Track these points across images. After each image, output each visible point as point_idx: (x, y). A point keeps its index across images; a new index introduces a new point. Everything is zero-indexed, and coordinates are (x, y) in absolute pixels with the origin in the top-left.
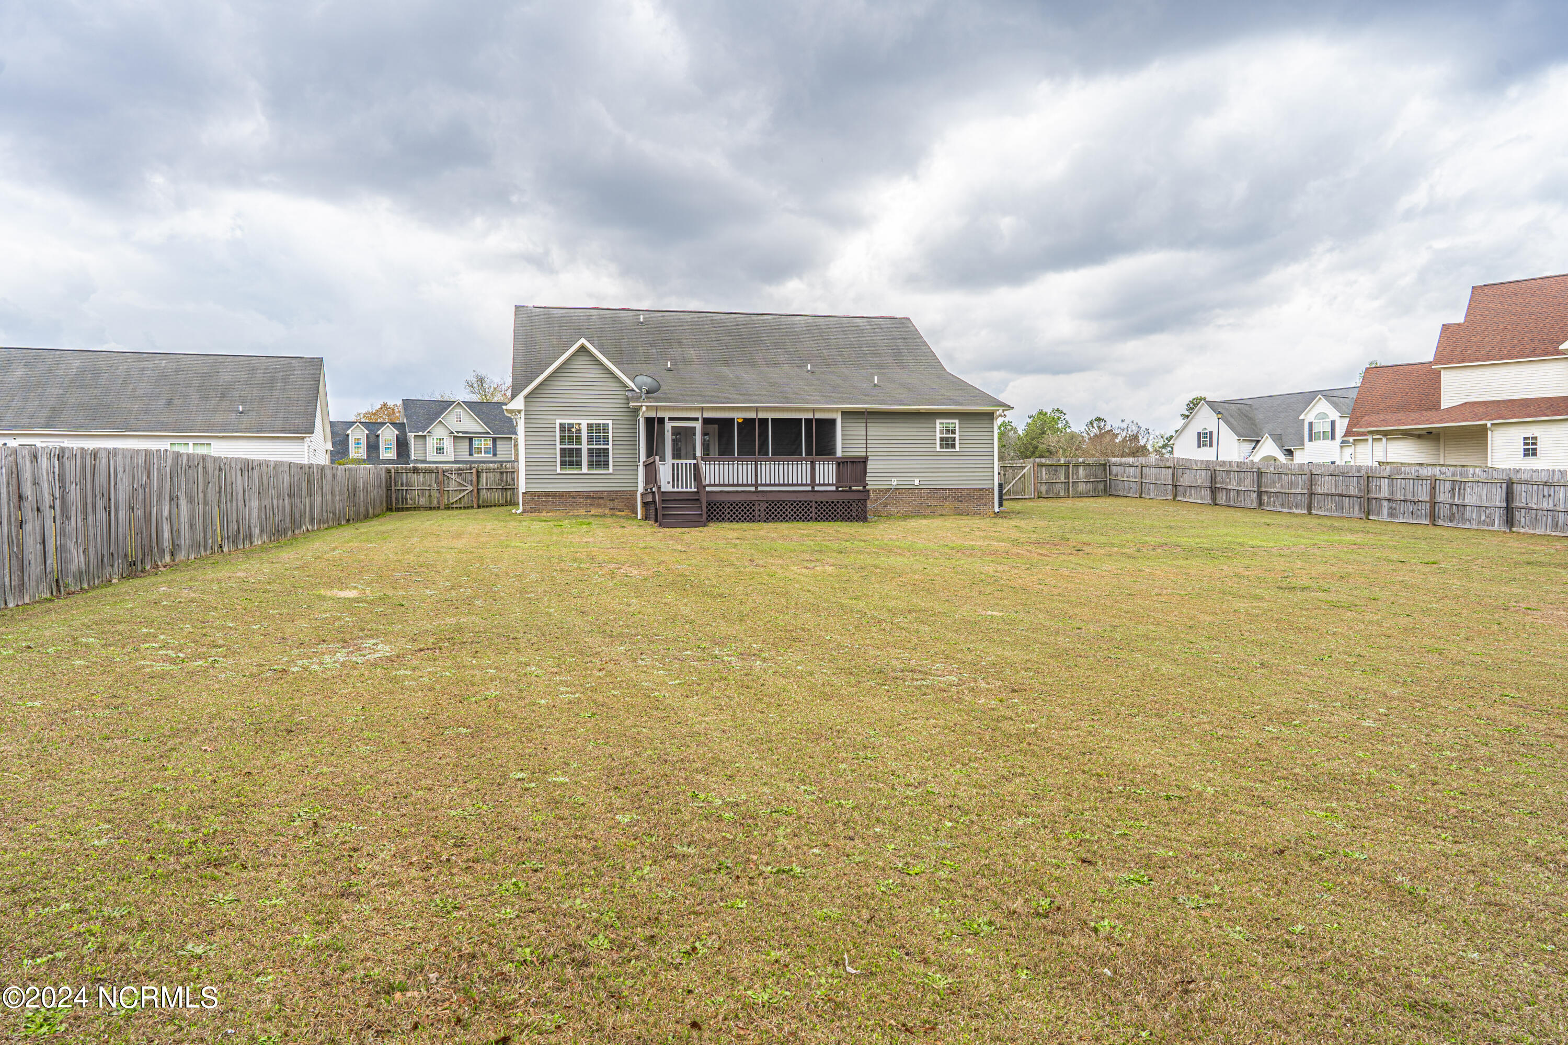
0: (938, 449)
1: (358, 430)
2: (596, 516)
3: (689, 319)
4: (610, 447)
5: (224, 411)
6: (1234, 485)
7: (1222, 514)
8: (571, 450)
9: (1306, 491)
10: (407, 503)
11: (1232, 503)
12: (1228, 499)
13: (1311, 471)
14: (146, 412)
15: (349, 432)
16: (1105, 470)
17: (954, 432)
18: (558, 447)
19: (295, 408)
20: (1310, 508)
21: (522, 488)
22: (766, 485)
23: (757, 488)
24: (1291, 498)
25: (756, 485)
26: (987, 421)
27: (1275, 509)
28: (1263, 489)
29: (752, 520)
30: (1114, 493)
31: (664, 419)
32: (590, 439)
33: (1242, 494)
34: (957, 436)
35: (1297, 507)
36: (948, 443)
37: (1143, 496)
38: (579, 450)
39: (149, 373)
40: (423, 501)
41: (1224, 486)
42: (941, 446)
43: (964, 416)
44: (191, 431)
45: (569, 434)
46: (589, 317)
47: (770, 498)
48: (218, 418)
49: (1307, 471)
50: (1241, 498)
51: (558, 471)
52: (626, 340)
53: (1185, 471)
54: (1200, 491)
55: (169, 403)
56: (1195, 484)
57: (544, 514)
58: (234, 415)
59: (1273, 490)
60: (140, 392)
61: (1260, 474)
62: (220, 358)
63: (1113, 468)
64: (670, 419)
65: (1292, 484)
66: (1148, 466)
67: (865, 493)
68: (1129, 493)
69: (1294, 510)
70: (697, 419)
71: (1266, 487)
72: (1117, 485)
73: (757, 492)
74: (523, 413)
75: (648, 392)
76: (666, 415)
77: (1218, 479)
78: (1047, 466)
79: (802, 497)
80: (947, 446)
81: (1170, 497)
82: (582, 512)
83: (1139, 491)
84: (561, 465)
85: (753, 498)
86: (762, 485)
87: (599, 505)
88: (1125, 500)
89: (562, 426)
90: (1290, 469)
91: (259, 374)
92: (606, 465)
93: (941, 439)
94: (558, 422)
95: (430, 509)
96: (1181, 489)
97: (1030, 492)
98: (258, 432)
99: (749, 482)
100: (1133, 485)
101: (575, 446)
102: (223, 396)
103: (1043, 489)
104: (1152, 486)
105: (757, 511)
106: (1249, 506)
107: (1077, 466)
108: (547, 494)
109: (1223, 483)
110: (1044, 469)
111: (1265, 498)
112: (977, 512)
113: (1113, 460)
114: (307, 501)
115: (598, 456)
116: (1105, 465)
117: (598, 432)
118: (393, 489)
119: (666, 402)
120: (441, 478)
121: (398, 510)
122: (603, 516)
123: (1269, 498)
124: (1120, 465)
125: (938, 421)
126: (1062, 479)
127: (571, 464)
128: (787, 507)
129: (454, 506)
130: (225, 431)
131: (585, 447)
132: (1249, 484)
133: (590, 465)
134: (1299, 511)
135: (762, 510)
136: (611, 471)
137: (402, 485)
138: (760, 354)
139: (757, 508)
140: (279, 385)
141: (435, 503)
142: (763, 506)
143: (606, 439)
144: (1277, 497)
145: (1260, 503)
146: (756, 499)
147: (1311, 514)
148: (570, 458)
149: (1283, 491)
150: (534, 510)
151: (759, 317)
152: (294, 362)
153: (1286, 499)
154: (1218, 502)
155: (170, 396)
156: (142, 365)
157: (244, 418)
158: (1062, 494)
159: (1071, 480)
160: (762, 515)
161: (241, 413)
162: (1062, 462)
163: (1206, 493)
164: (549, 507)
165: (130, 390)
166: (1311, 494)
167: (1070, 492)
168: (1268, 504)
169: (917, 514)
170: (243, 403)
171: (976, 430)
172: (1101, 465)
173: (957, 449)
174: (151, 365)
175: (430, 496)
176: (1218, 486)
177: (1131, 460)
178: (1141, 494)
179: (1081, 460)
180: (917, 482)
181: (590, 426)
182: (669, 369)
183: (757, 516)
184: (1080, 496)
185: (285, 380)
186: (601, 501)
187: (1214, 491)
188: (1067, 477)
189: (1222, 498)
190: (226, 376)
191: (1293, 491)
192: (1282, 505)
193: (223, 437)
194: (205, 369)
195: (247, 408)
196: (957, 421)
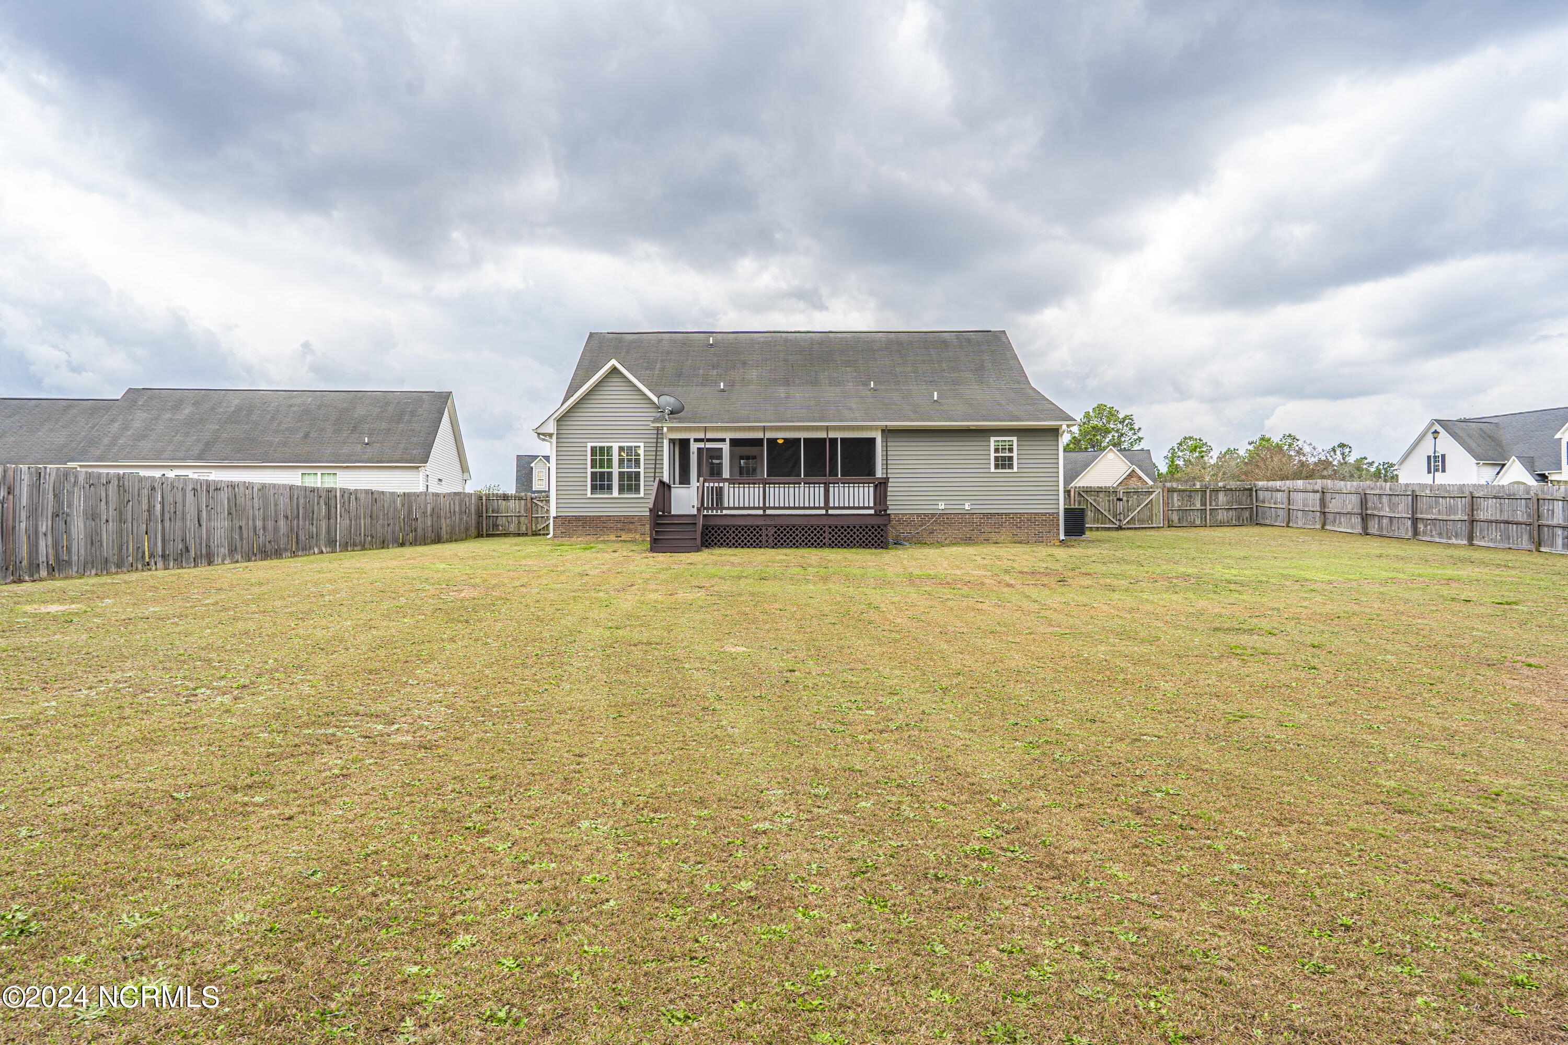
0: (993, 470)
1: (541, 464)
2: (625, 541)
3: (762, 340)
4: (642, 470)
5: (352, 443)
6: (1386, 512)
7: (1373, 546)
8: (602, 474)
9: (1466, 518)
10: (498, 530)
11: (1385, 533)
12: (1380, 528)
13: (1471, 493)
14: (285, 444)
15: (532, 465)
16: (1251, 495)
17: (1011, 450)
18: (589, 470)
19: (415, 439)
20: (1471, 538)
21: (553, 513)
22: (774, 508)
23: (764, 511)
24: (1450, 526)
25: (764, 508)
26: (1051, 438)
27: (1432, 539)
28: (1419, 516)
29: (759, 545)
30: (1262, 522)
31: (689, 440)
32: (621, 461)
33: (1395, 521)
34: (1015, 454)
35: (1456, 536)
36: (1004, 463)
37: (1291, 524)
38: (610, 474)
39: (295, 409)
40: (513, 528)
41: (1376, 512)
42: (997, 467)
43: (1023, 433)
44: (319, 462)
45: (600, 455)
46: (660, 341)
47: (778, 522)
48: (345, 450)
49: (1467, 494)
50: (1394, 527)
51: (589, 495)
52: (690, 362)
53: (1334, 495)
54: (1350, 519)
55: (306, 436)
56: (1345, 511)
57: (574, 539)
58: (360, 446)
59: (1429, 517)
60: (284, 426)
61: (1415, 497)
62: (360, 394)
63: (1260, 493)
64: (696, 440)
65: (1451, 510)
66: (1295, 491)
67: (885, 518)
68: (1276, 521)
69: (1454, 541)
70: (724, 440)
71: (1421, 513)
72: (1263, 513)
73: (765, 515)
74: (554, 437)
75: (672, 413)
76: (691, 436)
77: (1370, 504)
78: (1180, 491)
79: (814, 522)
80: (1004, 466)
81: (1318, 526)
82: (613, 538)
83: (1286, 520)
84: (592, 489)
85: (760, 522)
86: (770, 508)
87: (630, 531)
88: (1270, 528)
89: (593, 449)
90: (1448, 492)
91: (391, 408)
92: (637, 490)
93: (997, 459)
94: (589, 445)
95: (519, 535)
96: (1330, 517)
97: (1159, 520)
98: (378, 462)
99: (757, 505)
100: (1281, 513)
101: (606, 470)
102: (355, 429)
103: (1175, 517)
104: (1300, 513)
105: (764, 536)
106: (1403, 535)
107: (1216, 491)
108: (578, 518)
109: (1375, 508)
110: (1175, 495)
111: (1421, 527)
112: (1039, 540)
113: (1260, 484)
114: (324, 524)
115: (630, 479)
116: (1251, 490)
117: (631, 456)
118: (484, 515)
119: (689, 422)
120: (529, 505)
121: (488, 536)
122: (633, 541)
123: (1426, 526)
124: (1267, 490)
125: (993, 439)
126: (1198, 506)
127: (602, 487)
128: (797, 532)
129: (542, 532)
130: (349, 461)
131: (615, 470)
132: (1403, 509)
133: (621, 490)
134: (1460, 542)
135: (770, 535)
136: (642, 495)
137: (493, 512)
138: (826, 373)
139: (764, 532)
140: (407, 417)
141: (523, 529)
142: (772, 531)
143: (637, 462)
144: (1435, 525)
145: (1416, 533)
146: (763, 523)
147: (1472, 545)
148: (601, 483)
149: (1440, 517)
150: (564, 534)
151: (839, 335)
152: (425, 396)
153: (1443, 526)
154: (1369, 531)
155: (308, 430)
156: (291, 402)
157: (369, 449)
158: (1198, 522)
159: (1208, 507)
160: (770, 541)
161: (367, 444)
162: (1198, 487)
163: (1356, 520)
164: (580, 532)
165: (275, 424)
166: (1472, 522)
167: (1209, 520)
168: (1425, 533)
169: (968, 541)
170: (370, 435)
171: (1038, 448)
172: (1245, 489)
173: (1015, 470)
174: (298, 401)
175: (519, 522)
176: (1369, 512)
177: (1278, 484)
178: (1289, 522)
179: (1221, 484)
180: (967, 507)
181: (621, 449)
182: (723, 391)
183: (764, 541)
184: (1220, 525)
185: (413, 414)
186: (632, 526)
187: (1365, 518)
188: (1204, 503)
189: (1373, 527)
190: (361, 411)
191: (1452, 517)
192: (1440, 535)
193: (347, 467)
194: (345, 405)
195: (373, 439)
196: (1015, 439)
